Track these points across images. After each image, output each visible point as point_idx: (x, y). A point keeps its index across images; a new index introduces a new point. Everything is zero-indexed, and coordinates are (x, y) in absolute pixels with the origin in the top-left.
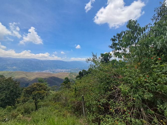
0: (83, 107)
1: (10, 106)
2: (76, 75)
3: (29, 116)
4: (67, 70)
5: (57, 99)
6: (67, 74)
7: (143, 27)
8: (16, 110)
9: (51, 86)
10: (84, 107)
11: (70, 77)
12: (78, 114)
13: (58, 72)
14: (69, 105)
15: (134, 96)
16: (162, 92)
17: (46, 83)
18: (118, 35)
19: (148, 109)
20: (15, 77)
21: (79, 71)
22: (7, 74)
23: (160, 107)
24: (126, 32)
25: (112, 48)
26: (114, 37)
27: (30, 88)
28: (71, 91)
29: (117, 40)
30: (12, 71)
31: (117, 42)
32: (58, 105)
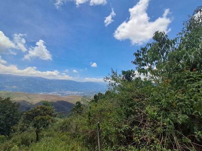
1: (3, 136)
2: (90, 99)
3: (27, 149)
4: (80, 93)
5: (65, 128)
6: (79, 97)
7: (172, 40)
8: (11, 141)
9: (58, 112)
10: (99, 138)
11: (82, 102)
12: (91, 148)
13: (68, 95)
14: (79, 136)
15: (164, 121)
16: (199, 115)
17: (53, 107)
18: (142, 49)
19: (182, 137)
20: (13, 99)
21: (95, 94)
22: (5, 95)
23: (198, 133)
24: (153, 45)
25: (136, 64)
26: (138, 51)
27: (32, 111)
28: (84, 117)
29: (142, 55)
30: (10, 91)
31: (141, 57)
32: (65, 136)
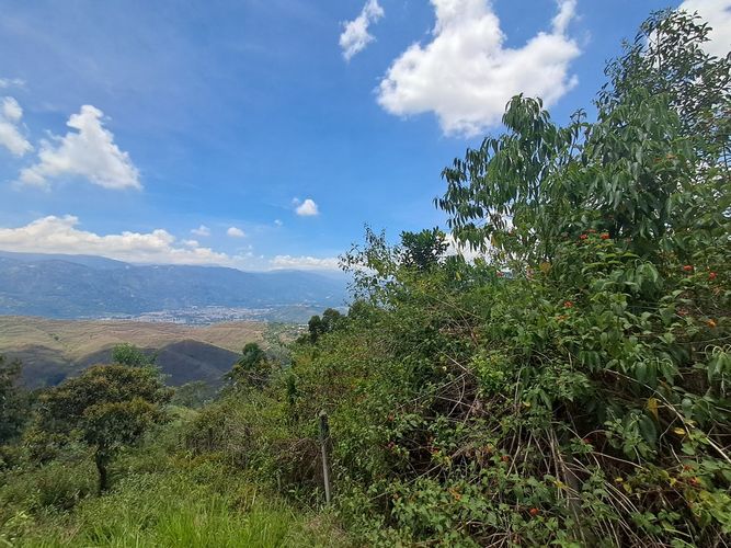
0: (325, 466)
2: (296, 334)
3: (67, 520)
4: (256, 312)
5: (204, 438)
6: (255, 327)
7: (565, 126)
9: (178, 384)
10: (328, 464)
11: (266, 343)
12: (299, 496)
13: (212, 320)
14: (258, 462)
15: (524, 395)
17: (155, 368)
18: (471, 156)
19: (572, 440)
21: (312, 313)
23: (615, 425)
24: (502, 144)
25: (447, 208)
26: (457, 162)
27: (73, 387)
28: (271, 396)
29: (468, 177)
31: (466, 184)
32: (208, 467)
